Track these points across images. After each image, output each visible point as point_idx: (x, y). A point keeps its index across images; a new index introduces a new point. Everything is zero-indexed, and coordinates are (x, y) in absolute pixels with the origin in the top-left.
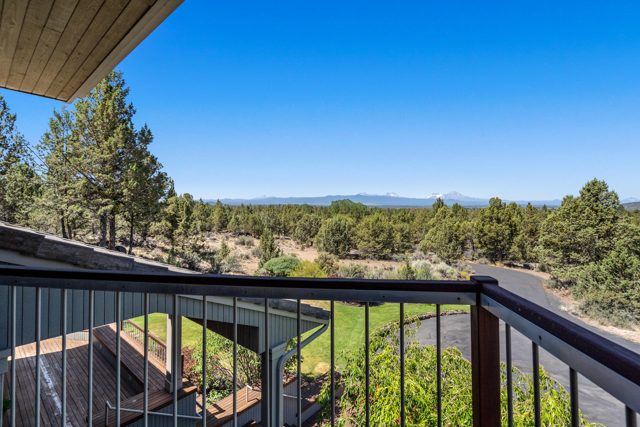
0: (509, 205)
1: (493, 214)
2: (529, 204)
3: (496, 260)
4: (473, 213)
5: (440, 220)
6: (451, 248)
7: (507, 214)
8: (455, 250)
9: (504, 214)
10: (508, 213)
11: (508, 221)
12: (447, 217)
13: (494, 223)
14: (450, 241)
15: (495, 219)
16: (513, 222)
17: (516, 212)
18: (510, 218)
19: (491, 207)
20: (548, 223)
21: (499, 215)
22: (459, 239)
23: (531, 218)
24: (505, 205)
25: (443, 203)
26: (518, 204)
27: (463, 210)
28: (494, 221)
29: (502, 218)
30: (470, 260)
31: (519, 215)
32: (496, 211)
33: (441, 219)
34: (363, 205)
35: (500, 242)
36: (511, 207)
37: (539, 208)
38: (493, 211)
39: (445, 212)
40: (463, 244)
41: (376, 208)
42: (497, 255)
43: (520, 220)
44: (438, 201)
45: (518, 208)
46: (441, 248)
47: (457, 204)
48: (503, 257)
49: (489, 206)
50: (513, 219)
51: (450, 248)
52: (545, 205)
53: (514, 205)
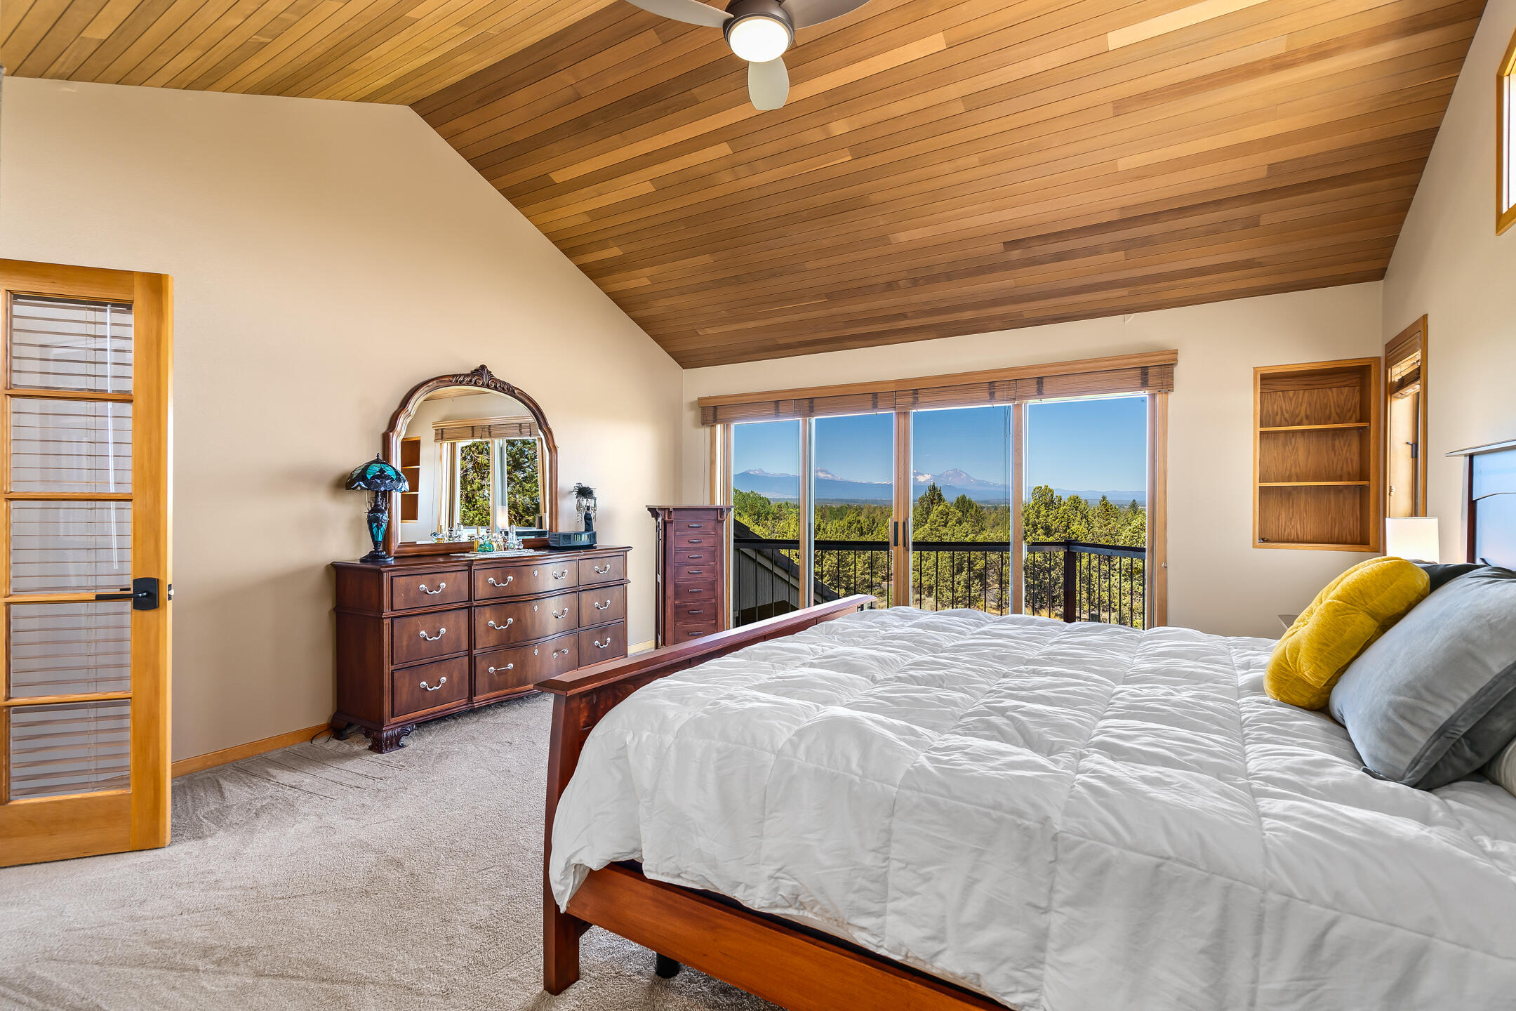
0: (1066, 501)
1: (1038, 517)
2: (1104, 498)
3: (1041, 607)
4: (993, 516)
5: (937, 530)
6: (962, 583)
7: (1063, 517)
8: (968, 587)
9: (1057, 518)
10: (1066, 516)
11: (1065, 532)
12: (950, 523)
13: (1039, 535)
14: (960, 570)
15: (1042, 528)
16: (1073, 533)
17: (1079, 514)
18: (1068, 527)
19: (1036, 504)
20: (1132, 534)
21: (1050, 520)
22: (975, 568)
23: (1105, 526)
24: (1060, 500)
25: (940, 495)
26: (1082, 498)
27: (976, 511)
28: (1040, 531)
29: (1055, 525)
30: (994, 609)
31: (1084, 520)
32: (1043, 512)
33: (940, 528)
34: (760, 498)
35: (1049, 570)
36: (1069, 504)
37: (1121, 506)
38: (1039, 512)
39: (947, 514)
40: (982, 577)
41: (787, 504)
42: (1042, 598)
43: (1085, 530)
44: (930, 490)
45: (1083, 506)
46: (941, 584)
47: (964, 497)
48: (1054, 601)
49: (1032, 502)
50: (1072, 528)
51: (958, 583)
52: (1134, 501)
53: (1076, 500)
